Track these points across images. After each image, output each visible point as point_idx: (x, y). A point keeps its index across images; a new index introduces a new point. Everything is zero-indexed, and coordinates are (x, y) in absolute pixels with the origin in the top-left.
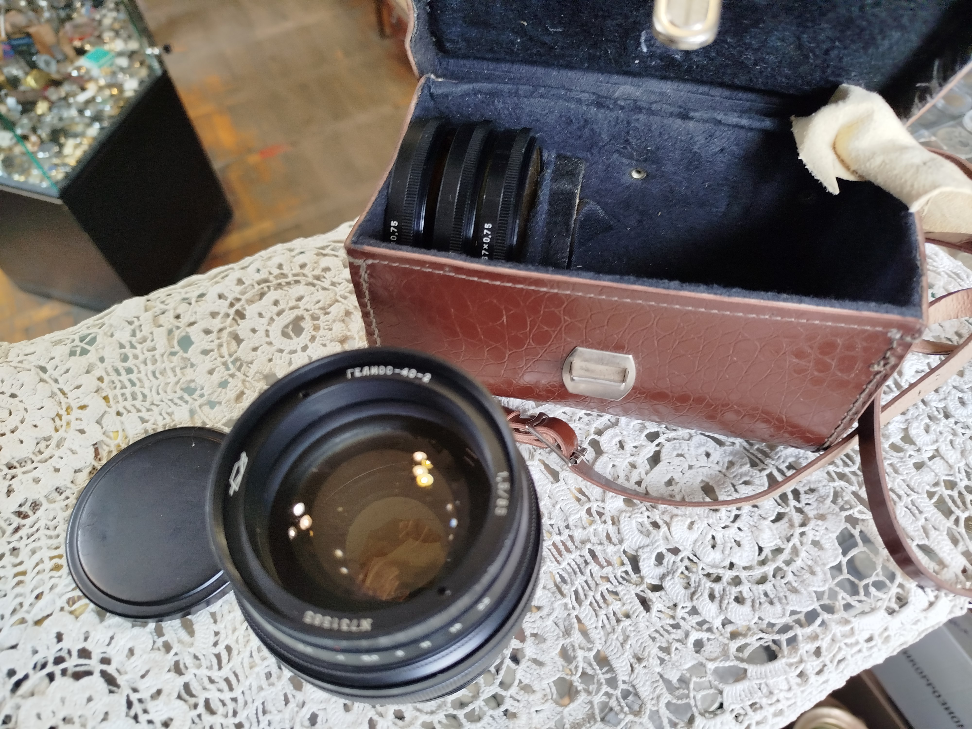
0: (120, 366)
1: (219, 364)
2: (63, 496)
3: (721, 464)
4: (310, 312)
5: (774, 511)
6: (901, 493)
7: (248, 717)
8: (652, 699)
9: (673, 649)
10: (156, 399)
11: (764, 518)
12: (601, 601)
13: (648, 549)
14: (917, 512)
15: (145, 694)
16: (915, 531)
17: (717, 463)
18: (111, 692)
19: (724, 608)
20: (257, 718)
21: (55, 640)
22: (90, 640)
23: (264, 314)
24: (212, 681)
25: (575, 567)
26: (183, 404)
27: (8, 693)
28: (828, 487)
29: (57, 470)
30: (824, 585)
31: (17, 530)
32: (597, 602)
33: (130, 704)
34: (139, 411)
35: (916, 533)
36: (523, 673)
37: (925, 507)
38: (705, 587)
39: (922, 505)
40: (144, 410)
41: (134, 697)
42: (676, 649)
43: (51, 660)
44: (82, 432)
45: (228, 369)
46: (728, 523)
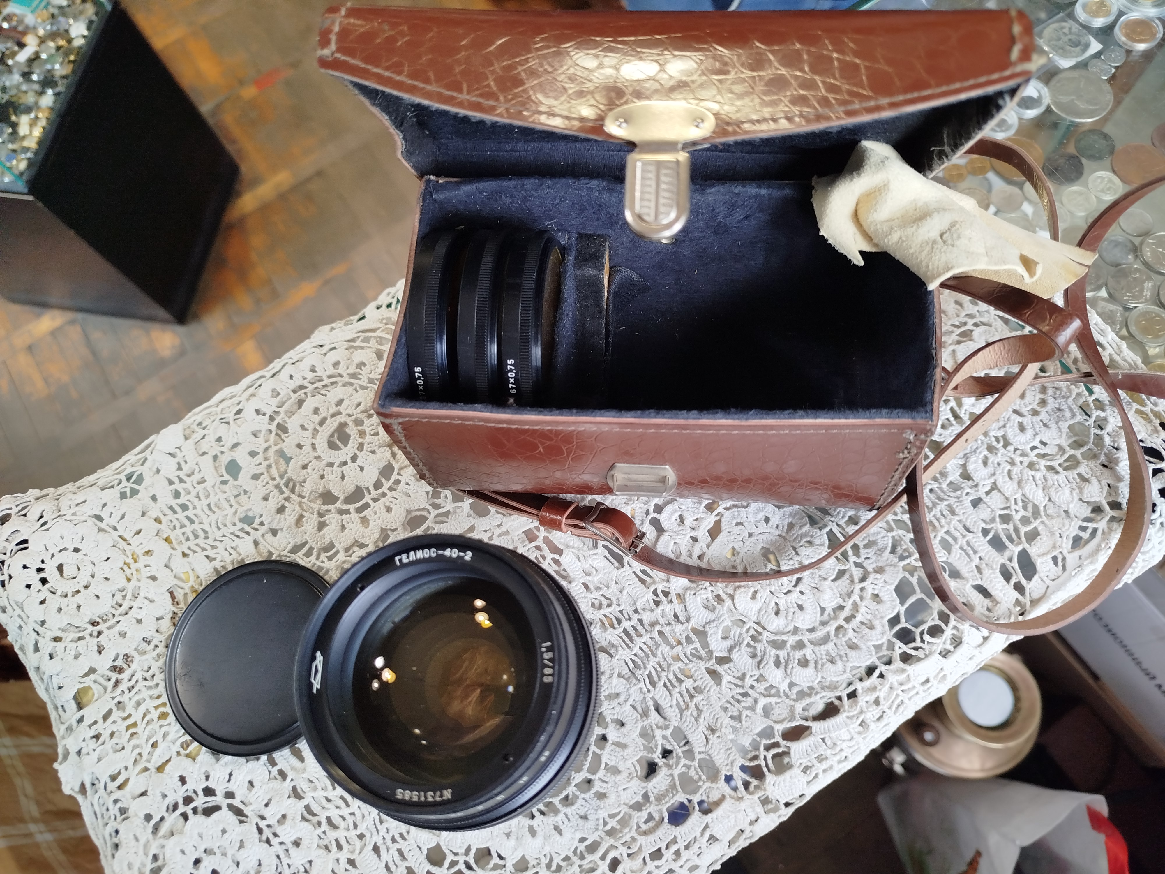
0: (174, 503)
1: (272, 488)
2: (152, 645)
3: (780, 527)
4: (353, 417)
5: (834, 569)
6: (957, 534)
7: (367, 828)
8: (727, 765)
9: (744, 717)
10: (218, 534)
11: (825, 579)
12: (674, 680)
13: (715, 624)
14: (972, 552)
15: (272, 820)
16: (969, 572)
17: (777, 527)
18: (241, 822)
19: (788, 673)
20: (376, 827)
21: (180, 783)
22: (211, 779)
23: (306, 426)
24: (329, 800)
25: (647, 650)
26: (246, 536)
27: (150, 837)
28: (886, 538)
29: (139, 621)
30: (882, 638)
31: (117, 683)
32: (670, 681)
33: (260, 831)
34: (204, 550)
35: (970, 575)
36: (609, 757)
37: (979, 546)
38: (770, 656)
39: (976, 545)
40: (208, 547)
41: (263, 824)
42: (747, 716)
43: (181, 802)
44: (154, 578)
45: (282, 492)
46: (790, 588)
